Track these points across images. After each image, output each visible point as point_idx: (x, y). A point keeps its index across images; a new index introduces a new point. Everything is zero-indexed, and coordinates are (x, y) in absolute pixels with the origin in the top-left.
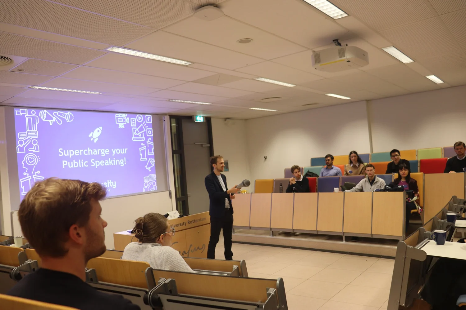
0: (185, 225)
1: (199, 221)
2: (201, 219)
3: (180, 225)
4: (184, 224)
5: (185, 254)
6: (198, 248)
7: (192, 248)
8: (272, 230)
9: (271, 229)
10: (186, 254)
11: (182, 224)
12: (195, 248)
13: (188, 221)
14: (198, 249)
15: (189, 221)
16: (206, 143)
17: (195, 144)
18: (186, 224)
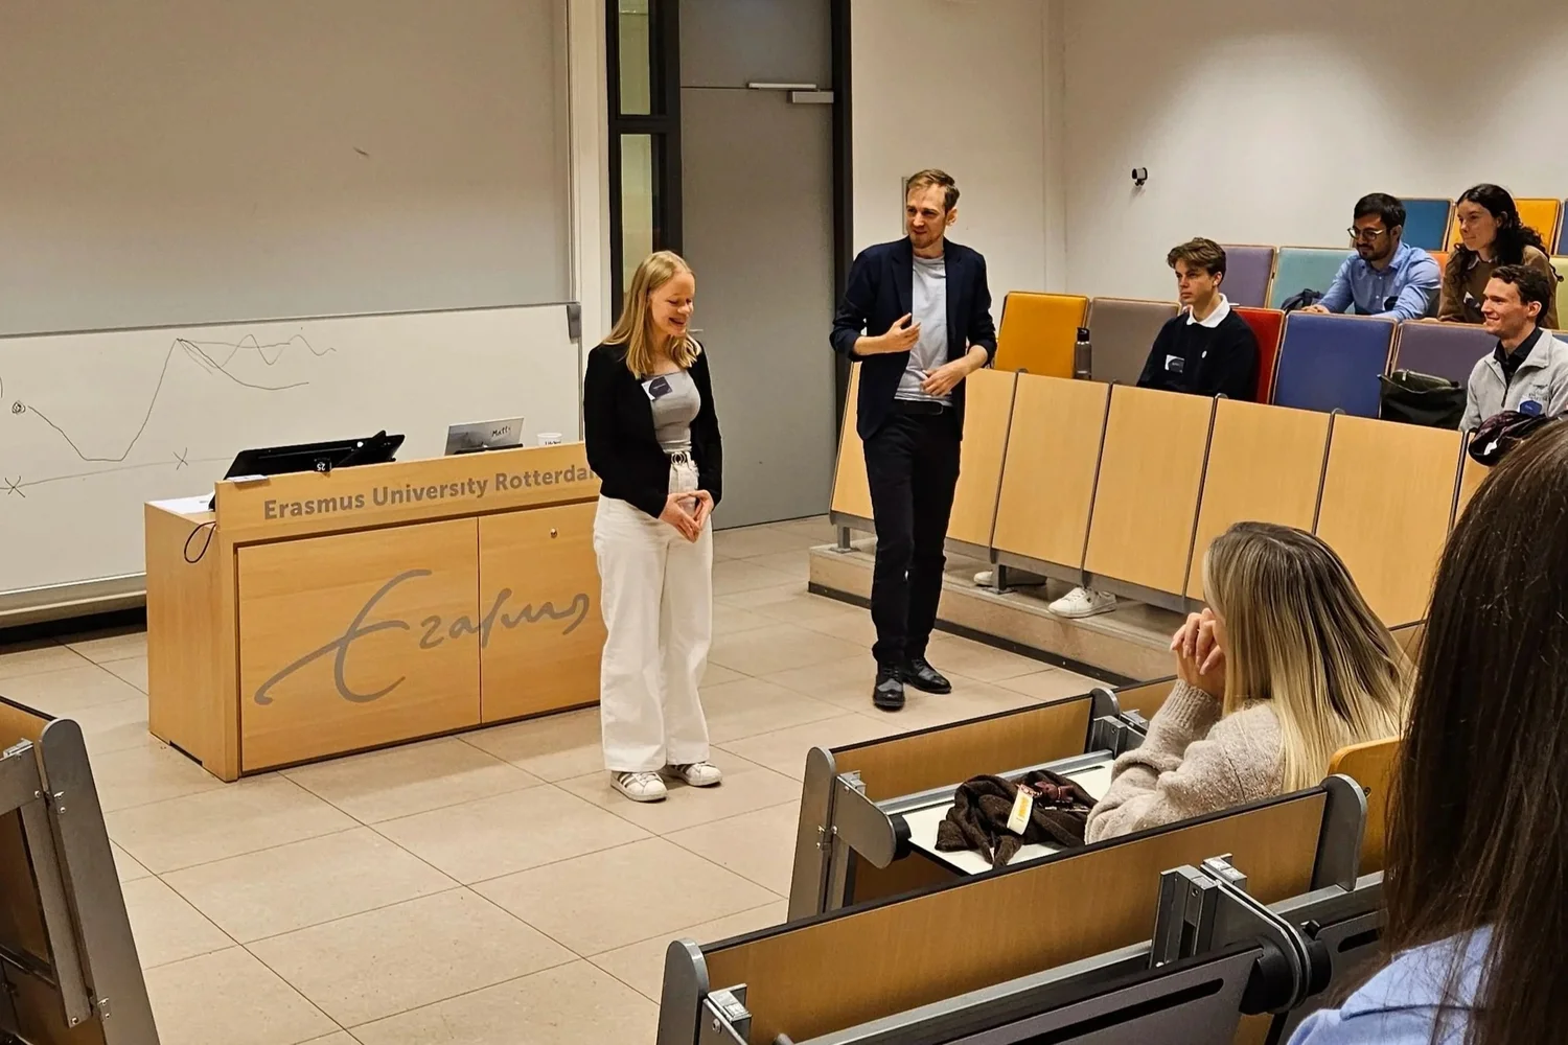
0: (478, 492)
1: (561, 477)
2: (576, 473)
3: (447, 492)
4: (475, 487)
5: (464, 632)
6: (547, 608)
7: (511, 608)
8: (1000, 562)
9: (994, 553)
10: (471, 631)
11: (459, 488)
12: (528, 608)
13: (498, 476)
14: (546, 616)
15: (504, 475)
16: (813, 86)
17: (747, 87)
18: (482, 489)
